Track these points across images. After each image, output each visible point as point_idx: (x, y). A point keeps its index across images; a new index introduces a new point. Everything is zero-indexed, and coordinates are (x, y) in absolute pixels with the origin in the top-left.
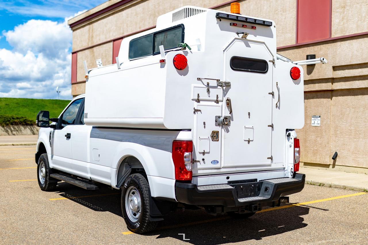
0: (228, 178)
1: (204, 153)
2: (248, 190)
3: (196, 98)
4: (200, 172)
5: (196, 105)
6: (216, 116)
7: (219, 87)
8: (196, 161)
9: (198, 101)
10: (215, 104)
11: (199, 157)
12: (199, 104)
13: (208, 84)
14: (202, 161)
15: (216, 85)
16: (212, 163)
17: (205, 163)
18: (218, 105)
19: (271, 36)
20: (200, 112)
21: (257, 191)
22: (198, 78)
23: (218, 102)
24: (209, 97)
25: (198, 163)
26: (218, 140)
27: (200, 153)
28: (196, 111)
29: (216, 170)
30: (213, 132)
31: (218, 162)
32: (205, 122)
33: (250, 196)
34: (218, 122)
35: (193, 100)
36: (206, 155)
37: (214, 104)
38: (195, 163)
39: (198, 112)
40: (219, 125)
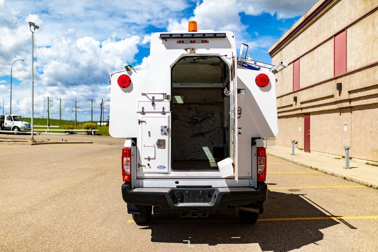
0: (177, 183)
1: (149, 159)
2: (196, 196)
3: (141, 110)
4: (146, 175)
5: (141, 117)
6: (161, 126)
7: (165, 100)
8: (141, 166)
9: (143, 113)
10: (162, 115)
11: (144, 162)
12: (144, 116)
13: (153, 98)
14: (147, 166)
15: (162, 98)
16: (158, 168)
17: (150, 168)
18: (164, 116)
19: (229, 46)
20: (145, 123)
21: (208, 197)
22: (142, 94)
23: (165, 114)
24: (155, 109)
25: (144, 168)
26: (165, 148)
27: (145, 159)
28: (140, 122)
29: (163, 174)
30: (158, 140)
31: (165, 167)
32: (150, 132)
33: (199, 202)
34: (164, 131)
35: (138, 112)
36: (151, 160)
37: (160, 115)
38: (140, 167)
39: (143, 123)
40: (166, 134)
